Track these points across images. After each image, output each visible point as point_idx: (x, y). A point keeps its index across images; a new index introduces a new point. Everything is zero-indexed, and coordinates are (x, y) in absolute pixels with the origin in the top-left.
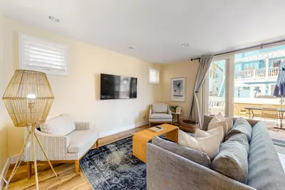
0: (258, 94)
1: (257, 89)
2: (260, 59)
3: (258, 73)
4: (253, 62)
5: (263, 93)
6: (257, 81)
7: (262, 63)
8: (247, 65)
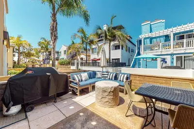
0: (164, 65)
1: (164, 60)
2: (165, 34)
3: (164, 46)
4: (160, 37)
5: (169, 64)
6: (163, 53)
7: (167, 37)
8: (155, 40)
